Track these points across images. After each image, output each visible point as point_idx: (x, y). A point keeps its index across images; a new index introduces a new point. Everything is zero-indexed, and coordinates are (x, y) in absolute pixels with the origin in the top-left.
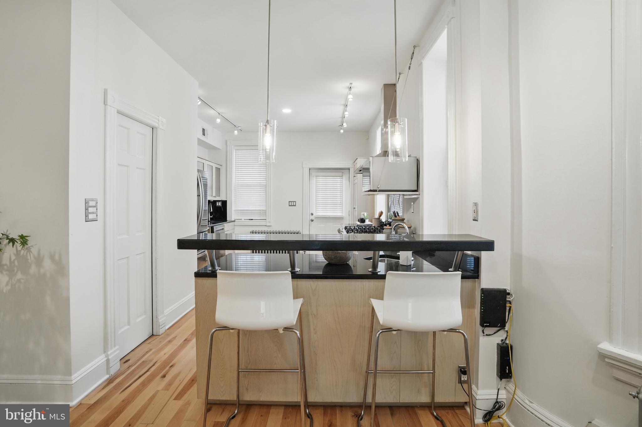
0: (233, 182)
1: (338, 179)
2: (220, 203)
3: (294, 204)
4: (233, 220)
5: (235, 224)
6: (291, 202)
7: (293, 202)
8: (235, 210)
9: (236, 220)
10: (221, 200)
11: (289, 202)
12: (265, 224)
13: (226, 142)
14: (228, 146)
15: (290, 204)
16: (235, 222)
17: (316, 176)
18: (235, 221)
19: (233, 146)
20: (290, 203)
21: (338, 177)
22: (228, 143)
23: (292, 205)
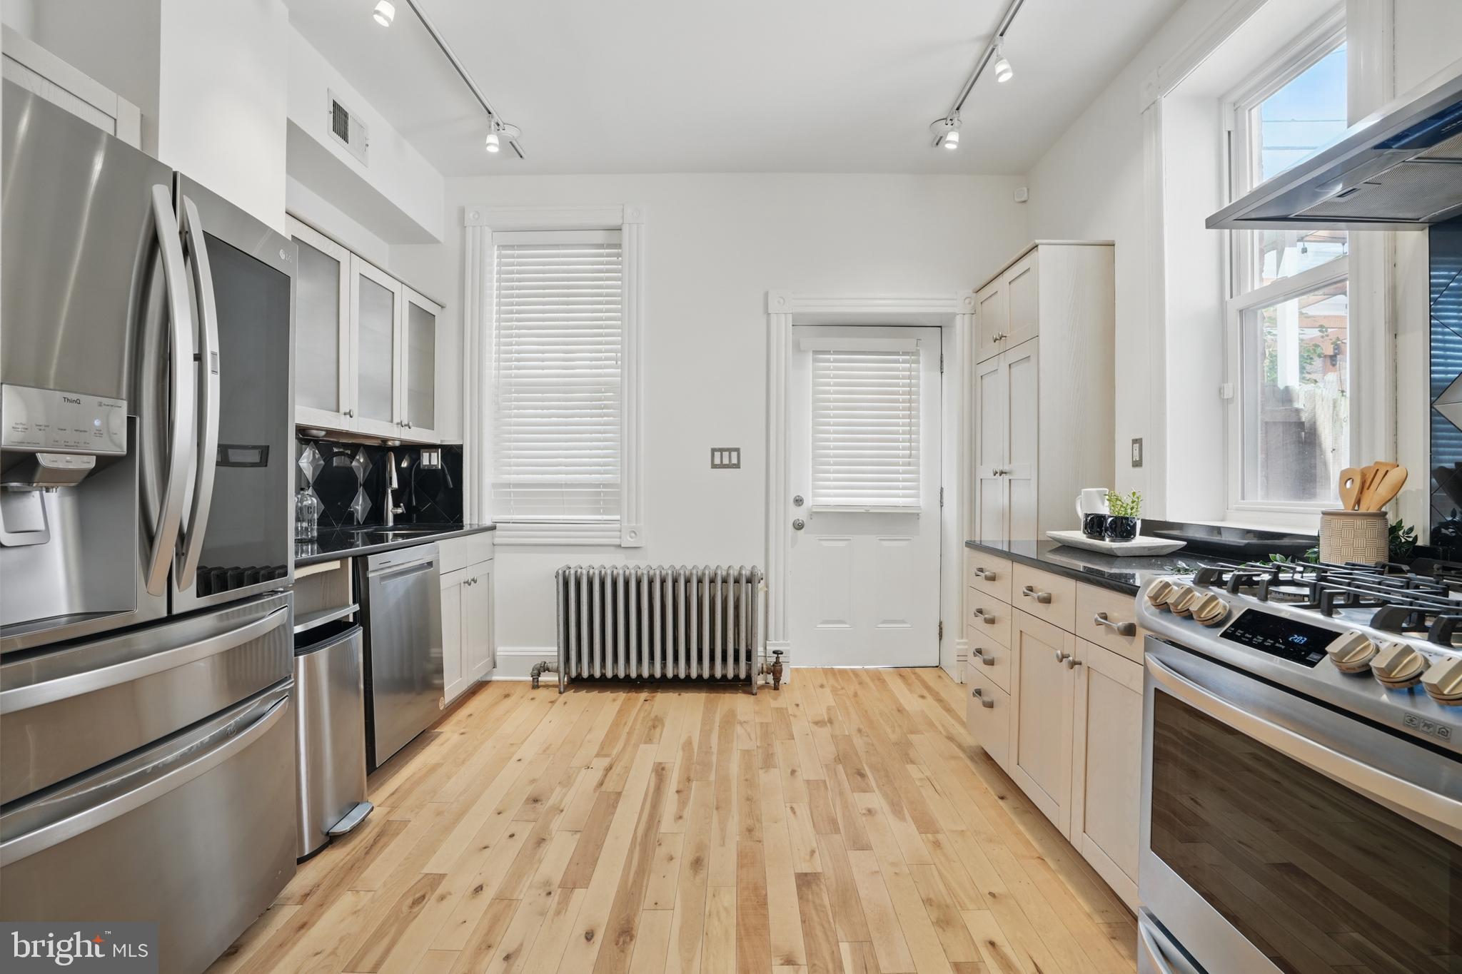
0: (491, 370)
1: (901, 366)
2: (434, 455)
3: (734, 461)
4: (487, 522)
5: (497, 541)
6: (721, 450)
7: (730, 450)
8: (495, 486)
9: (498, 525)
10: (438, 442)
11: (714, 450)
12: (617, 541)
13: (462, 212)
14: (469, 231)
15: (717, 461)
16: (497, 533)
17: (816, 352)
18: (493, 528)
19: (488, 231)
20: (717, 454)
21: (901, 358)
22: (470, 215)
23: (726, 461)
